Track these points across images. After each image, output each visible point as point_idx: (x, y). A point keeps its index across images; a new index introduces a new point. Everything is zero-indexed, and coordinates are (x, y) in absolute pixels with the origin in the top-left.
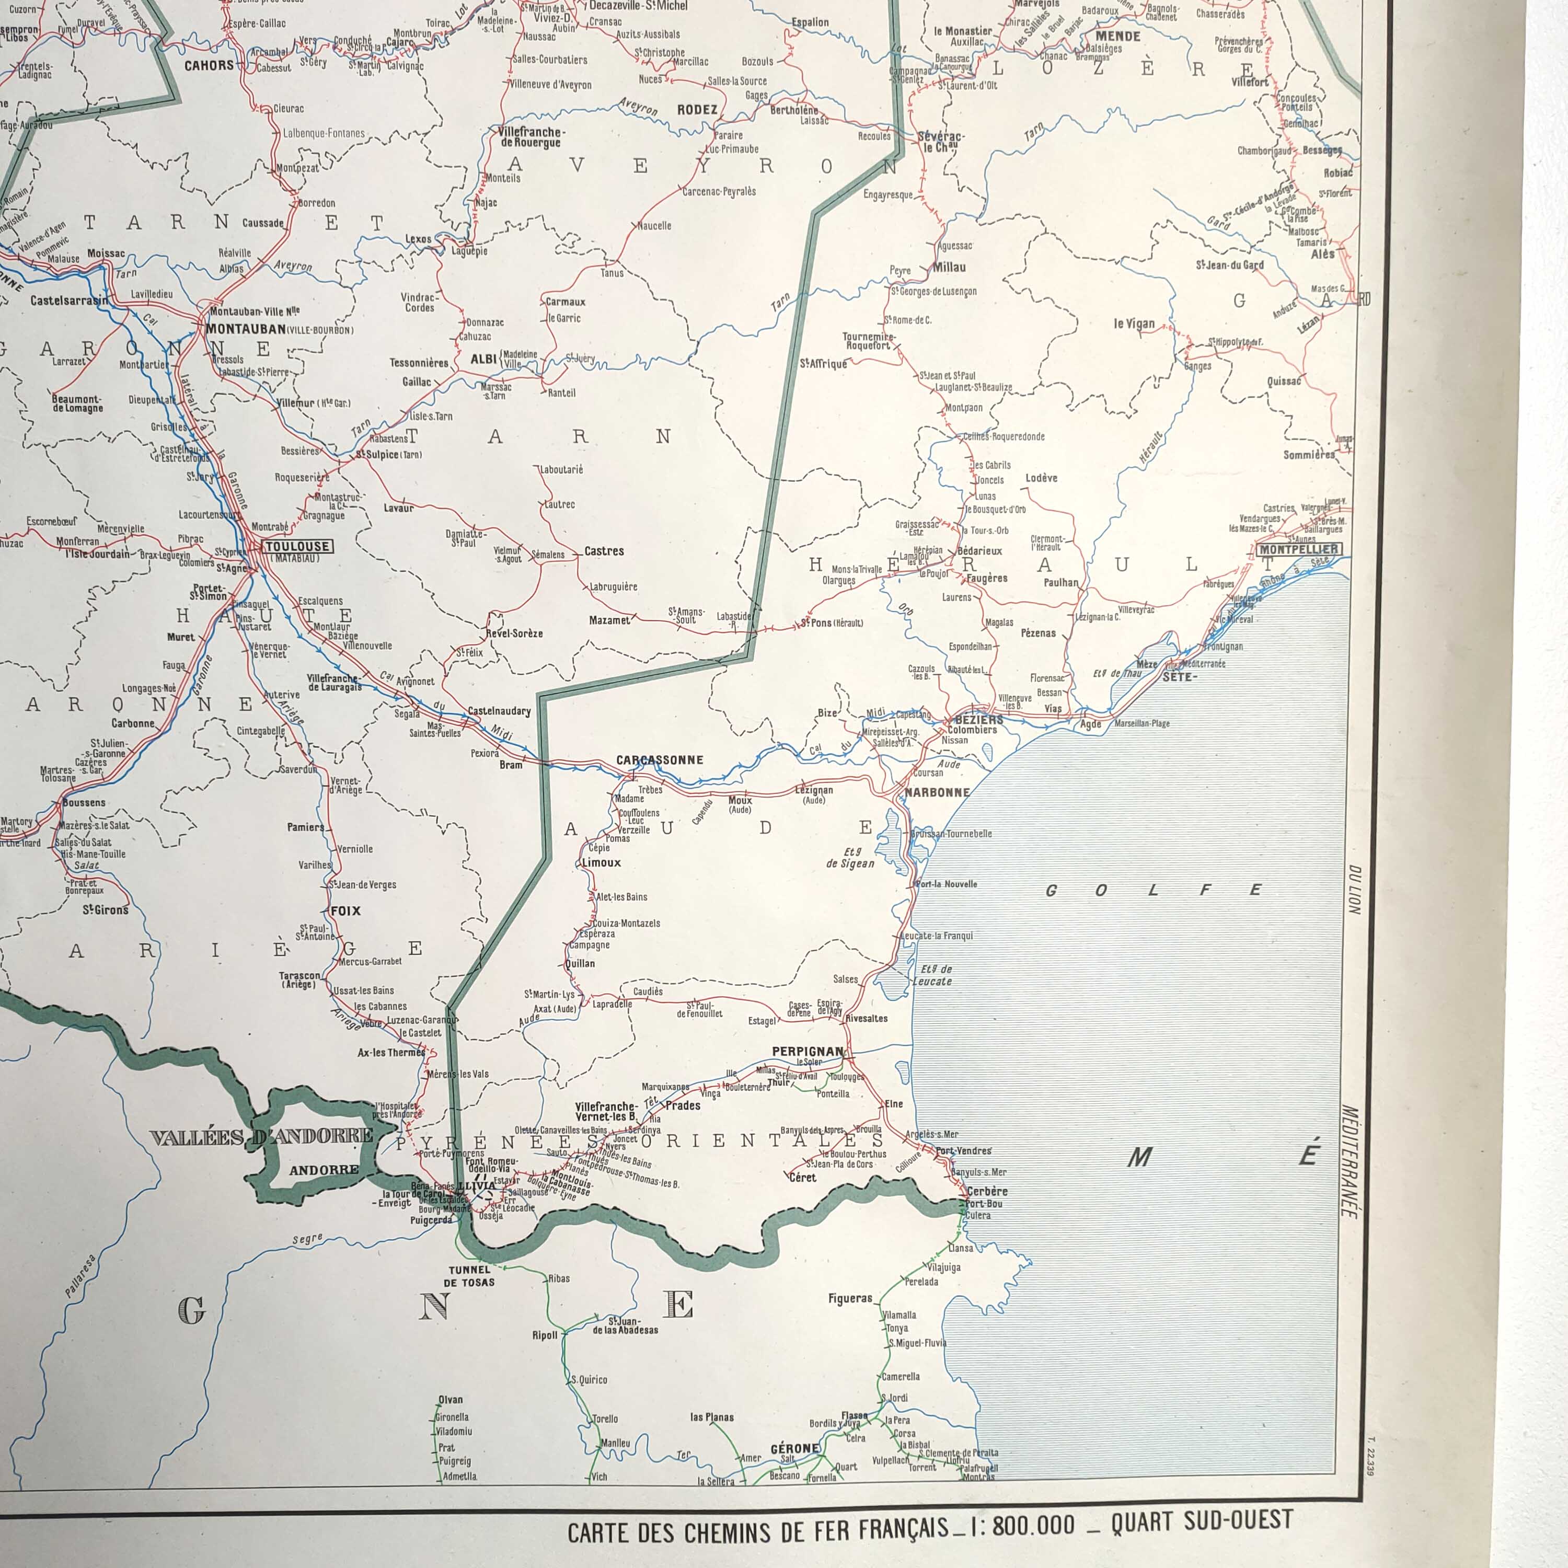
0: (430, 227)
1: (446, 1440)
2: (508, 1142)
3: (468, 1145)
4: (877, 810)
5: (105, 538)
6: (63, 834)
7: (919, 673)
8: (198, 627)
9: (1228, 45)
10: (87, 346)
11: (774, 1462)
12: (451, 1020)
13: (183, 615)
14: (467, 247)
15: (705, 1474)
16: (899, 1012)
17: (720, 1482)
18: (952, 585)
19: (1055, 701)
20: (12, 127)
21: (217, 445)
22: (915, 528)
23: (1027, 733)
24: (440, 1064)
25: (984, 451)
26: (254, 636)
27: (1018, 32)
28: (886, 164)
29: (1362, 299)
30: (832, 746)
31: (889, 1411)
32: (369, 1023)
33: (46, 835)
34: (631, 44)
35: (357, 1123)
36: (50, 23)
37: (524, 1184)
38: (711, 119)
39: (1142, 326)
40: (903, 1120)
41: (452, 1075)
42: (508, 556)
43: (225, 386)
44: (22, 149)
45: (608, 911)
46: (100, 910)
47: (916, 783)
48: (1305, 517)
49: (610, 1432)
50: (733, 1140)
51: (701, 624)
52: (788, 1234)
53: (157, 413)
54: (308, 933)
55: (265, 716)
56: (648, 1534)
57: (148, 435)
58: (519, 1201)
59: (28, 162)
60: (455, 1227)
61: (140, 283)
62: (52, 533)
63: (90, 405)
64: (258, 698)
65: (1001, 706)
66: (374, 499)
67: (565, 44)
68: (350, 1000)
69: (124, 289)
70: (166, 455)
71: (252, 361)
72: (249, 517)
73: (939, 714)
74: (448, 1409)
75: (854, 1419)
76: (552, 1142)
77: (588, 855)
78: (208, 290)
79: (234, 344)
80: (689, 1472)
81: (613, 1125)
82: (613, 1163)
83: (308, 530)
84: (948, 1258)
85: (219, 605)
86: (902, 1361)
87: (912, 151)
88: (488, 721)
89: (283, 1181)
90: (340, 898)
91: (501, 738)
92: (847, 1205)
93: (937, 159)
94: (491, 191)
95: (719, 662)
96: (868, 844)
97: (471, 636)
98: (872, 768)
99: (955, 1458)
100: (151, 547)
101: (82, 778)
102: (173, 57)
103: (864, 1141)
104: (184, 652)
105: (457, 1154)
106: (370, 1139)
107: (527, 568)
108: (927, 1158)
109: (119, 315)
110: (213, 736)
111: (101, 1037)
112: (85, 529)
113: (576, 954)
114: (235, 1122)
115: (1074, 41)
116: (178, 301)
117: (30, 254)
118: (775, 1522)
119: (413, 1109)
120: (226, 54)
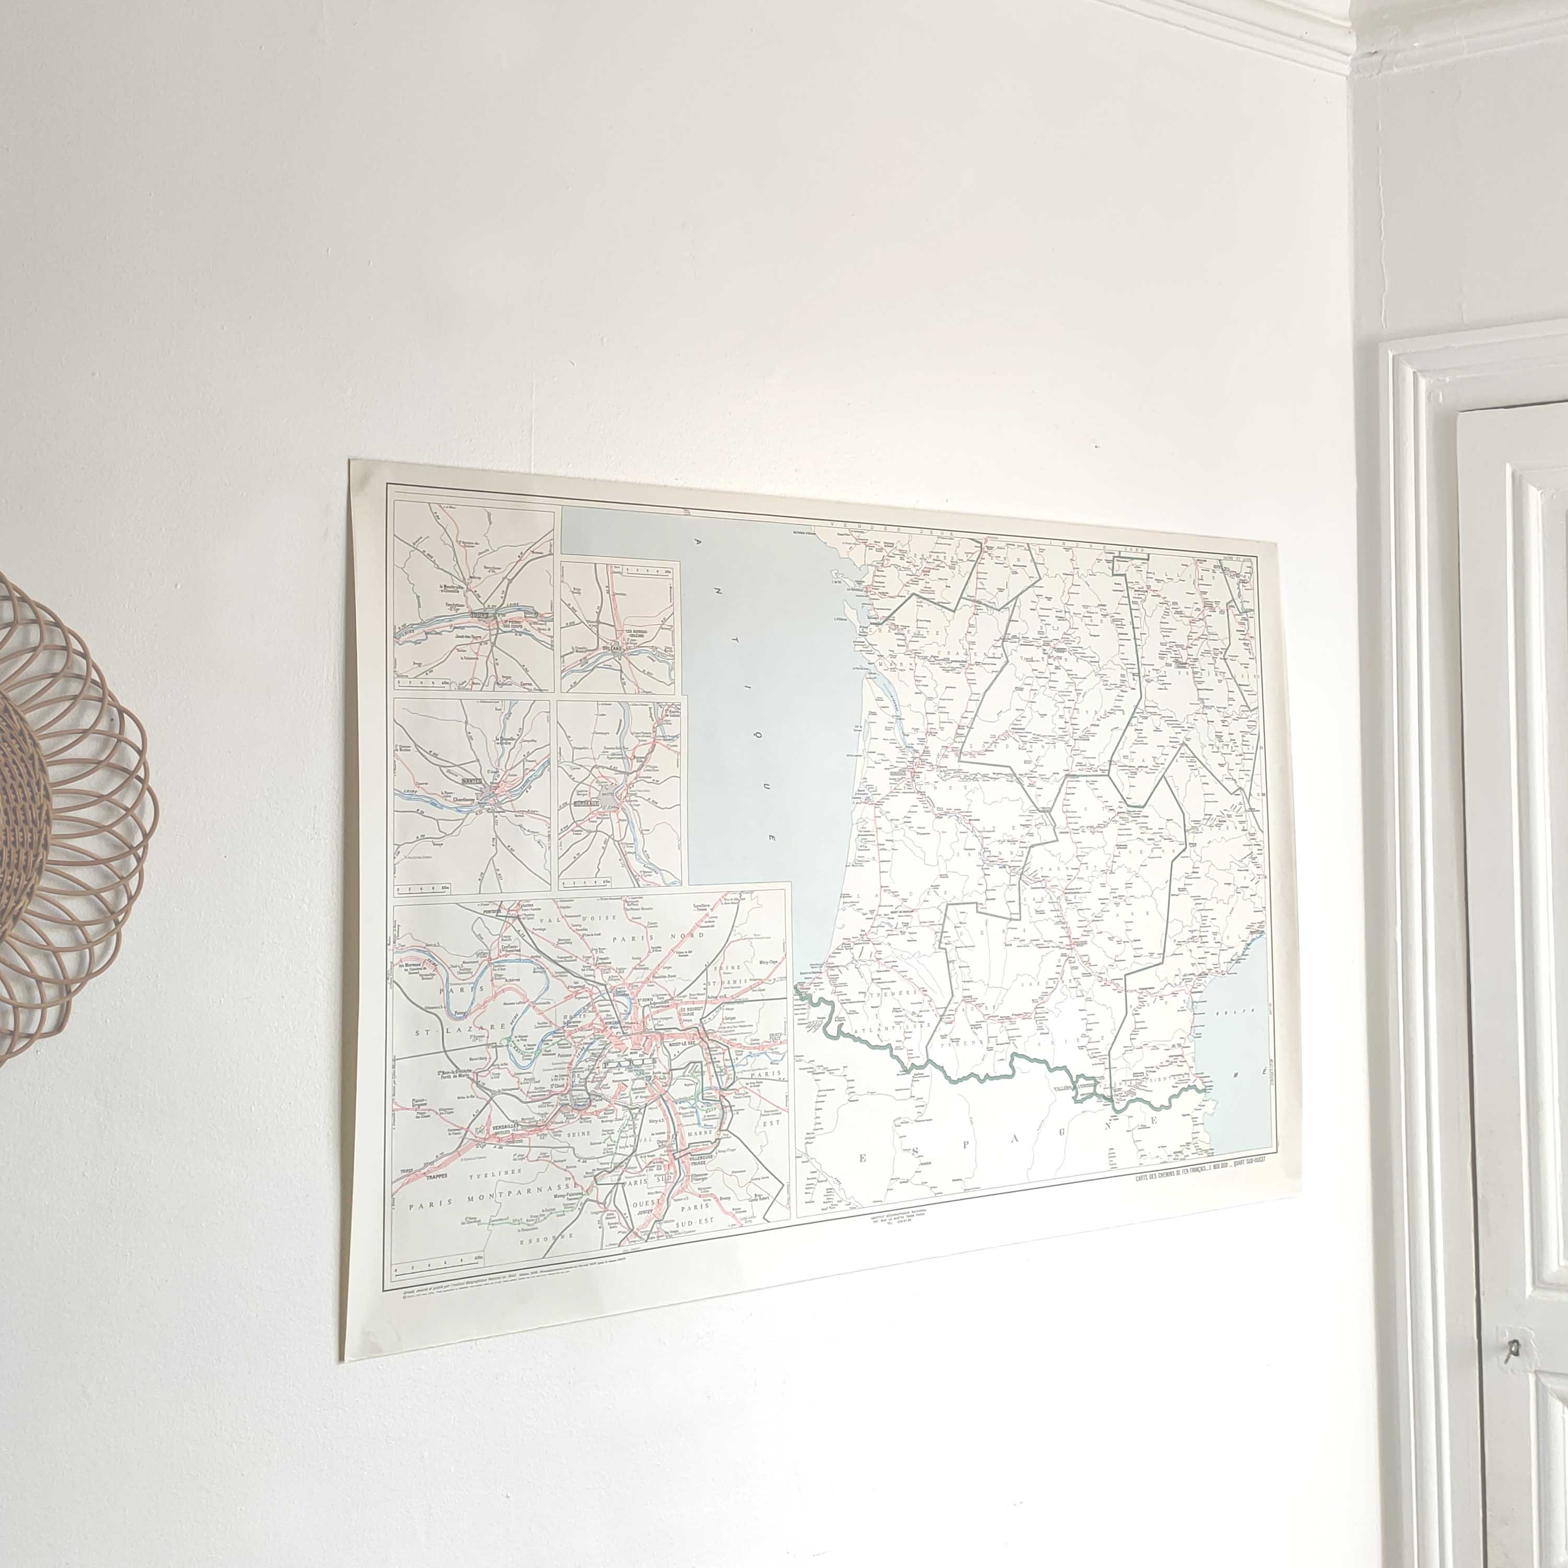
0: (1105, 868)
1: (1111, 1159)
2: (1120, 1084)
3: (1113, 1086)
4: (1186, 997)
5: (1045, 943)
6: (1037, 1016)
7: (1193, 965)
8: (1062, 963)
9: (1241, 822)
10: (1042, 898)
11: (1174, 1156)
12: (1109, 1055)
13: (1059, 961)
14: (1112, 872)
15: (1162, 1161)
16: (1192, 1045)
17: (1165, 1162)
18: (1199, 944)
19: (1217, 969)
20: (1026, 848)
21: (1067, 920)
22: (1192, 931)
23: (1212, 977)
24: (1107, 1066)
25: (1204, 913)
26: (1073, 965)
27: (1205, 821)
28: (1184, 850)
29: (1265, 877)
30: (1178, 983)
31: (1194, 1141)
32: (1094, 1057)
33: (1033, 1016)
34: (1139, 825)
35: (1092, 1082)
36: (1033, 824)
37: (1124, 1094)
38: (1153, 841)
39: (1229, 884)
40: (1193, 1071)
41: (1110, 1069)
42: (1119, 942)
43: (1069, 906)
44: (1029, 853)
45: (1139, 1025)
46: (1044, 1034)
47: (1194, 990)
48: (1258, 925)
49: (1143, 1153)
50: (1162, 1079)
51: (1155, 956)
52: (1173, 1100)
53: (1055, 913)
54: (1084, 1036)
55: (1074, 984)
56: (1151, 1177)
57: (1054, 918)
58: (1123, 1098)
59: (1030, 856)
60: (1111, 1106)
61: (1051, 884)
62: (1035, 943)
63: (1042, 912)
64: (1072, 980)
65: (1207, 971)
66: (1095, 931)
67: (1128, 826)
68: (1091, 1051)
69: (1049, 885)
70: (1057, 923)
71: (1073, 901)
72: (1072, 936)
73: (1197, 974)
74: (1111, 1151)
75: (1188, 1144)
76: (1128, 1083)
77: (1135, 1012)
78: (1064, 884)
79: (1071, 897)
80: (1159, 1161)
81: (1139, 1078)
82: (1141, 1087)
83: (1083, 939)
84: (1203, 1103)
85: (1066, 958)
86: (1197, 1128)
87: (1188, 847)
88: (1115, 982)
89: (1079, 1098)
90: (1089, 1027)
91: (1118, 985)
92: (1184, 1093)
93: (1193, 849)
94: (1116, 859)
95: (1158, 965)
96: (1185, 1005)
97: (1112, 962)
98: (1185, 988)
99: (1206, 1151)
100: (1054, 945)
101: (1040, 1001)
102: (1056, 830)
103: (1186, 1077)
104: (1059, 970)
105: (1111, 1087)
106: (1095, 1086)
107: (1123, 944)
108: (1198, 1079)
109: (1048, 891)
110: (1065, 990)
111: (1044, 1065)
112: (1041, 942)
113: (1132, 1037)
114: (1069, 1084)
115: (1215, 823)
116: (1059, 887)
117: (1030, 877)
118: (1175, 1170)
119: (1103, 1077)
120: (1067, 830)
